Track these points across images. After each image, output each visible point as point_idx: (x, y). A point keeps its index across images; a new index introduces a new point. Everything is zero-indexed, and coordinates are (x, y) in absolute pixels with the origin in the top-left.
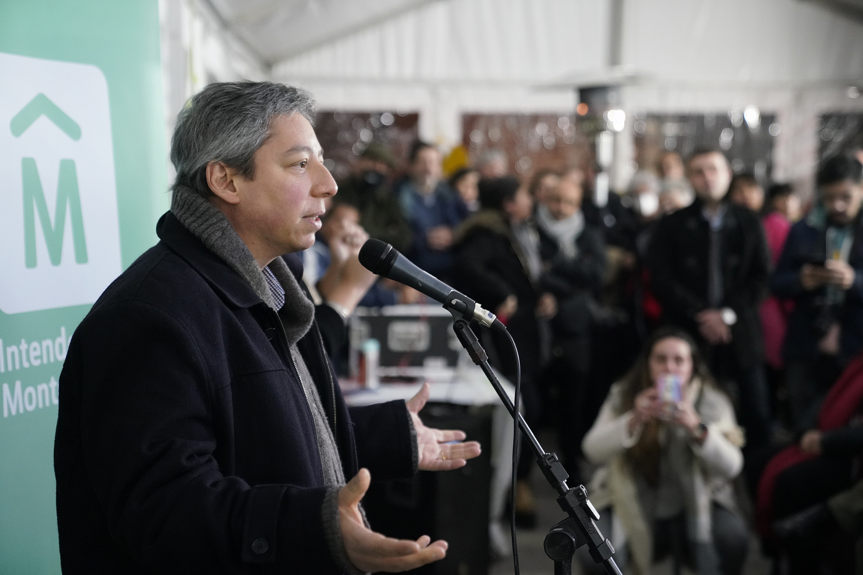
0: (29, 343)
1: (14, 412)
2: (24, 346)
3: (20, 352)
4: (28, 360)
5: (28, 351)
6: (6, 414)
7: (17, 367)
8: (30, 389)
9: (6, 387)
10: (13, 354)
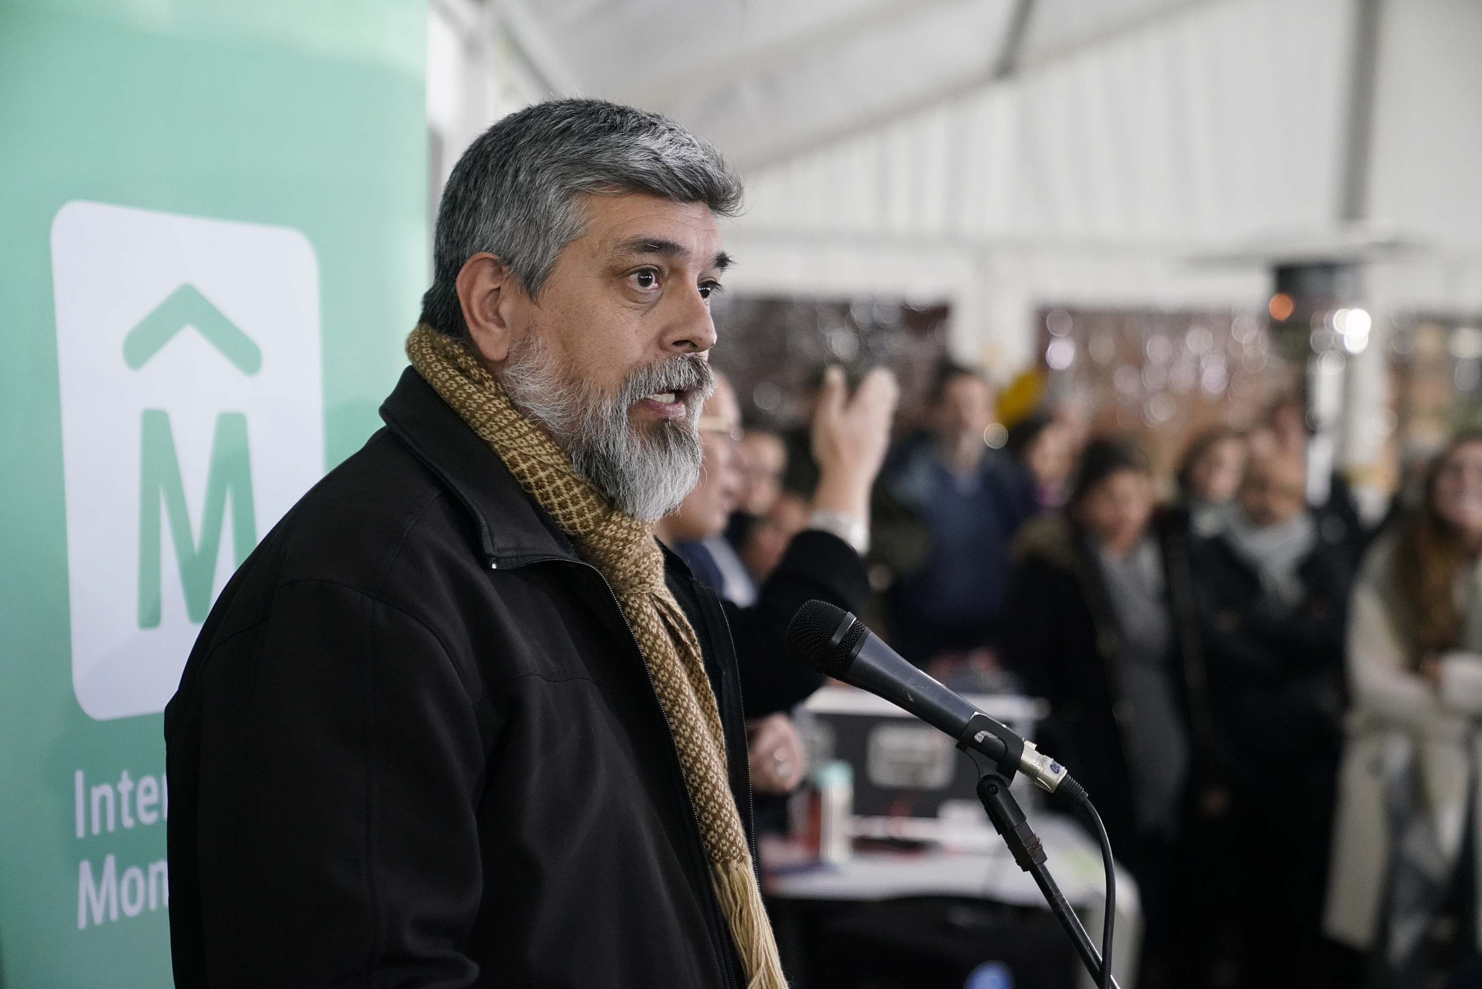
0: (136, 778)
1: (98, 919)
2: (126, 785)
3: (118, 796)
4: (134, 813)
5: (133, 795)
6: (82, 923)
7: (111, 826)
8: (134, 872)
9: (85, 867)
10: (103, 800)
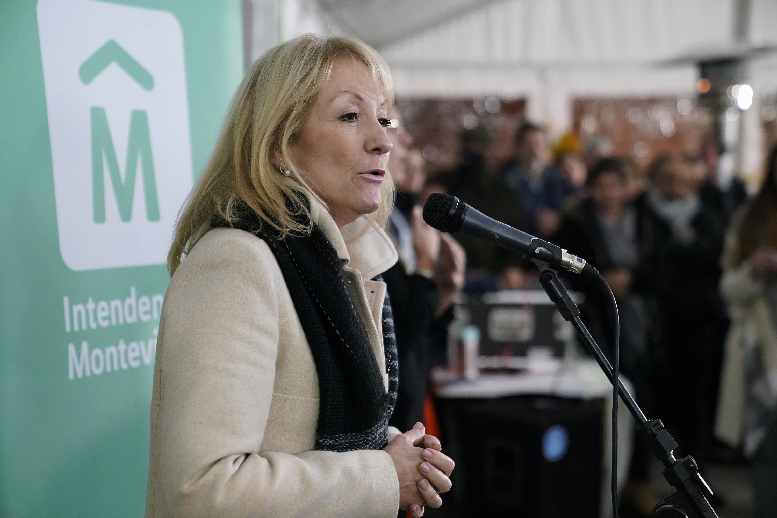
0: (96, 302)
1: (80, 375)
2: (91, 305)
3: (87, 311)
4: (96, 320)
5: (95, 311)
6: (71, 376)
7: (84, 326)
8: (97, 352)
9: (71, 348)
10: (79, 313)
